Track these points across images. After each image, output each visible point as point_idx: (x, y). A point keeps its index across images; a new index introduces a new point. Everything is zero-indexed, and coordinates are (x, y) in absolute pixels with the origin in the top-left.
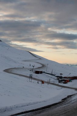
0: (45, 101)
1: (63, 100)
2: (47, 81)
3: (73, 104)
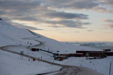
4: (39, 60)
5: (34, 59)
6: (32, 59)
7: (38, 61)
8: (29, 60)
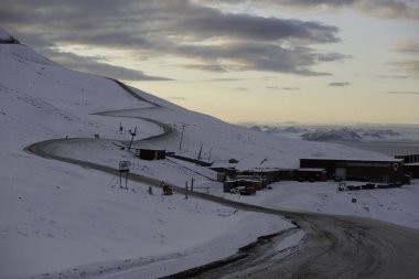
0: (179, 255)
1: (242, 250)
2: (184, 186)
3: (280, 266)
4: (187, 192)
5: (167, 190)
6: (161, 190)
7: (184, 196)
8: (150, 191)
